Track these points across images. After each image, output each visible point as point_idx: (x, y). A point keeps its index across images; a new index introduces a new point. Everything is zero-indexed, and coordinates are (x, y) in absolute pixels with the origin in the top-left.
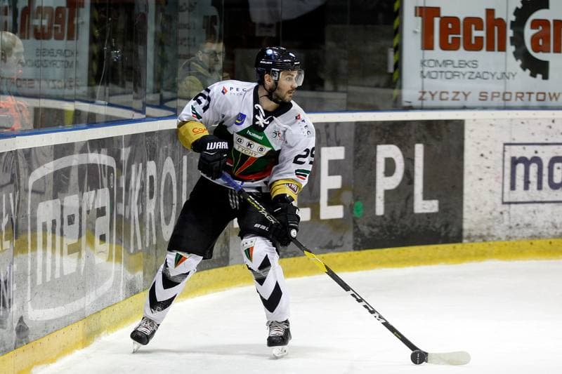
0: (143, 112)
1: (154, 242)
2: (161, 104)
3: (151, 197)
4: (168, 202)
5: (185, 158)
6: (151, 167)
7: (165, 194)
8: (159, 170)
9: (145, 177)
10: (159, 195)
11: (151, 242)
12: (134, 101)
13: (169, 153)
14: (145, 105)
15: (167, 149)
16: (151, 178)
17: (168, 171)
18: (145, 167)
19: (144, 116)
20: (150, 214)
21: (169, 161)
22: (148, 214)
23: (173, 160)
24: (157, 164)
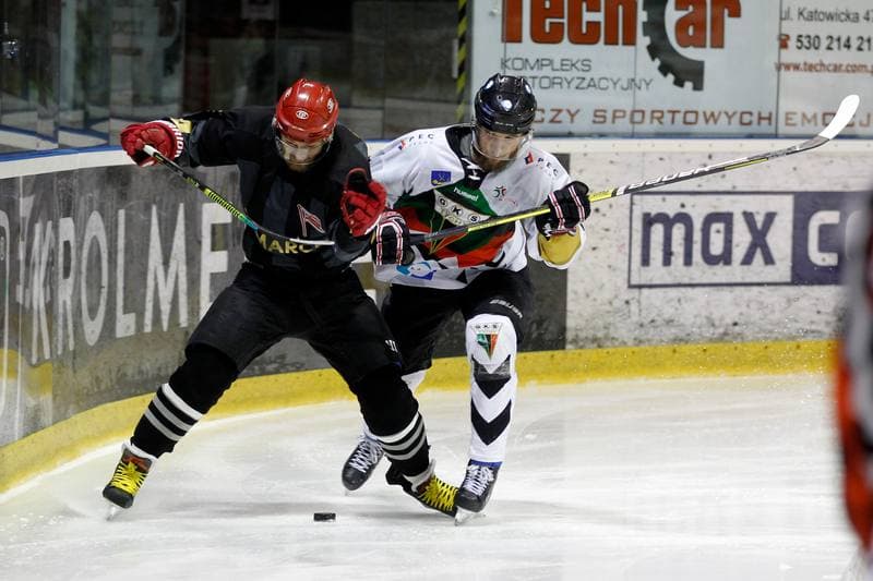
0: (54, 139)
1: (71, 348)
2: (86, 127)
3: (66, 275)
4: (94, 283)
5: (122, 213)
6: (67, 226)
7: (89, 269)
8: (80, 231)
9: (57, 243)
10: (79, 272)
11: (65, 347)
12: (40, 122)
13: (95, 205)
14: (60, 127)
15: (91, 200)
16: (67, 244)
17: (94, 233)
18: (56, 227)
19: (56, 146)
20: (65, 303)
21: (95, 219)
22: (61, 303)
23: (102, 216)
24: (75, 222)
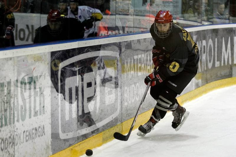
0: (201, 23)
1: (205, 69)
2: (208, 20)
3: (204, 53)
4: (210, 55)
5: (216, 39)
6: (204, 42)
7: (209, 52)
8: (207, 43)
9: (202, 46)
10: (207, 53)
11: (204, 69)
12: (198, 19)
13: (210, 37)
14: (202, 20)
15: (210, 36)
16: (204, 46)
17: (210, 44)
18: (202, 43)
19: (201, 24)
20: (204, 59)
21: (210, 41)
22: (203, 59)
23: (212, 40)
24: (206, 41)
